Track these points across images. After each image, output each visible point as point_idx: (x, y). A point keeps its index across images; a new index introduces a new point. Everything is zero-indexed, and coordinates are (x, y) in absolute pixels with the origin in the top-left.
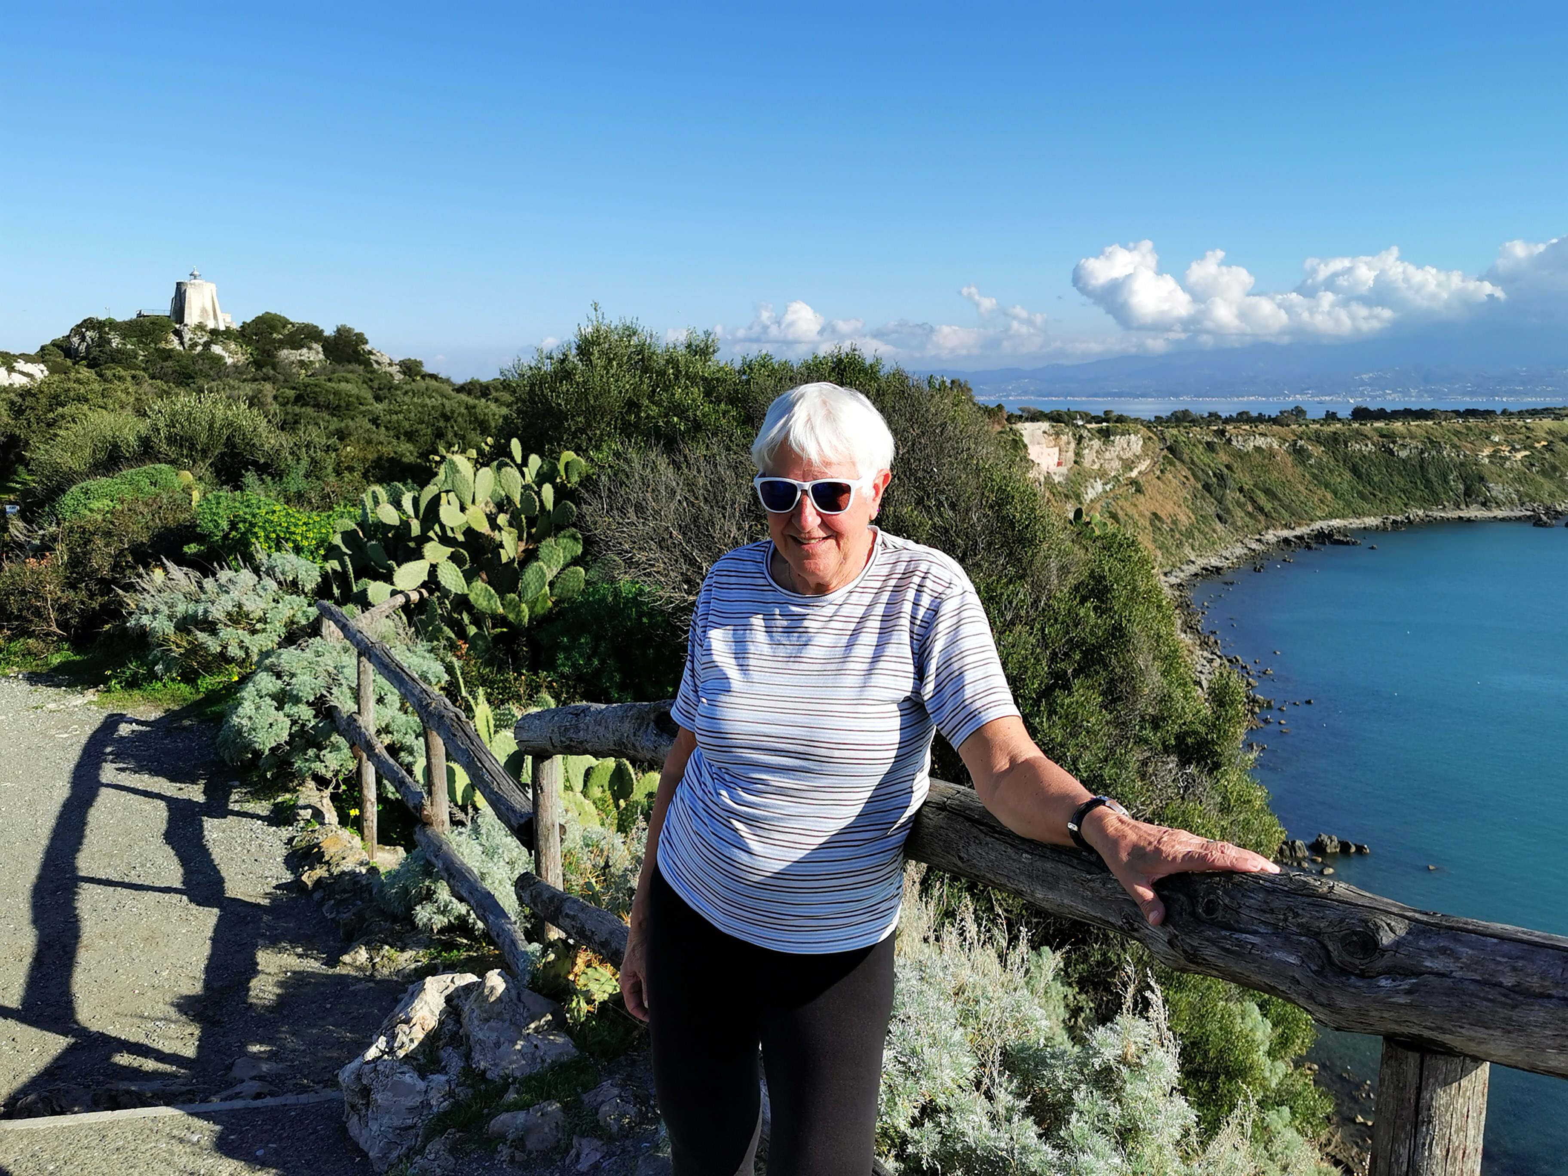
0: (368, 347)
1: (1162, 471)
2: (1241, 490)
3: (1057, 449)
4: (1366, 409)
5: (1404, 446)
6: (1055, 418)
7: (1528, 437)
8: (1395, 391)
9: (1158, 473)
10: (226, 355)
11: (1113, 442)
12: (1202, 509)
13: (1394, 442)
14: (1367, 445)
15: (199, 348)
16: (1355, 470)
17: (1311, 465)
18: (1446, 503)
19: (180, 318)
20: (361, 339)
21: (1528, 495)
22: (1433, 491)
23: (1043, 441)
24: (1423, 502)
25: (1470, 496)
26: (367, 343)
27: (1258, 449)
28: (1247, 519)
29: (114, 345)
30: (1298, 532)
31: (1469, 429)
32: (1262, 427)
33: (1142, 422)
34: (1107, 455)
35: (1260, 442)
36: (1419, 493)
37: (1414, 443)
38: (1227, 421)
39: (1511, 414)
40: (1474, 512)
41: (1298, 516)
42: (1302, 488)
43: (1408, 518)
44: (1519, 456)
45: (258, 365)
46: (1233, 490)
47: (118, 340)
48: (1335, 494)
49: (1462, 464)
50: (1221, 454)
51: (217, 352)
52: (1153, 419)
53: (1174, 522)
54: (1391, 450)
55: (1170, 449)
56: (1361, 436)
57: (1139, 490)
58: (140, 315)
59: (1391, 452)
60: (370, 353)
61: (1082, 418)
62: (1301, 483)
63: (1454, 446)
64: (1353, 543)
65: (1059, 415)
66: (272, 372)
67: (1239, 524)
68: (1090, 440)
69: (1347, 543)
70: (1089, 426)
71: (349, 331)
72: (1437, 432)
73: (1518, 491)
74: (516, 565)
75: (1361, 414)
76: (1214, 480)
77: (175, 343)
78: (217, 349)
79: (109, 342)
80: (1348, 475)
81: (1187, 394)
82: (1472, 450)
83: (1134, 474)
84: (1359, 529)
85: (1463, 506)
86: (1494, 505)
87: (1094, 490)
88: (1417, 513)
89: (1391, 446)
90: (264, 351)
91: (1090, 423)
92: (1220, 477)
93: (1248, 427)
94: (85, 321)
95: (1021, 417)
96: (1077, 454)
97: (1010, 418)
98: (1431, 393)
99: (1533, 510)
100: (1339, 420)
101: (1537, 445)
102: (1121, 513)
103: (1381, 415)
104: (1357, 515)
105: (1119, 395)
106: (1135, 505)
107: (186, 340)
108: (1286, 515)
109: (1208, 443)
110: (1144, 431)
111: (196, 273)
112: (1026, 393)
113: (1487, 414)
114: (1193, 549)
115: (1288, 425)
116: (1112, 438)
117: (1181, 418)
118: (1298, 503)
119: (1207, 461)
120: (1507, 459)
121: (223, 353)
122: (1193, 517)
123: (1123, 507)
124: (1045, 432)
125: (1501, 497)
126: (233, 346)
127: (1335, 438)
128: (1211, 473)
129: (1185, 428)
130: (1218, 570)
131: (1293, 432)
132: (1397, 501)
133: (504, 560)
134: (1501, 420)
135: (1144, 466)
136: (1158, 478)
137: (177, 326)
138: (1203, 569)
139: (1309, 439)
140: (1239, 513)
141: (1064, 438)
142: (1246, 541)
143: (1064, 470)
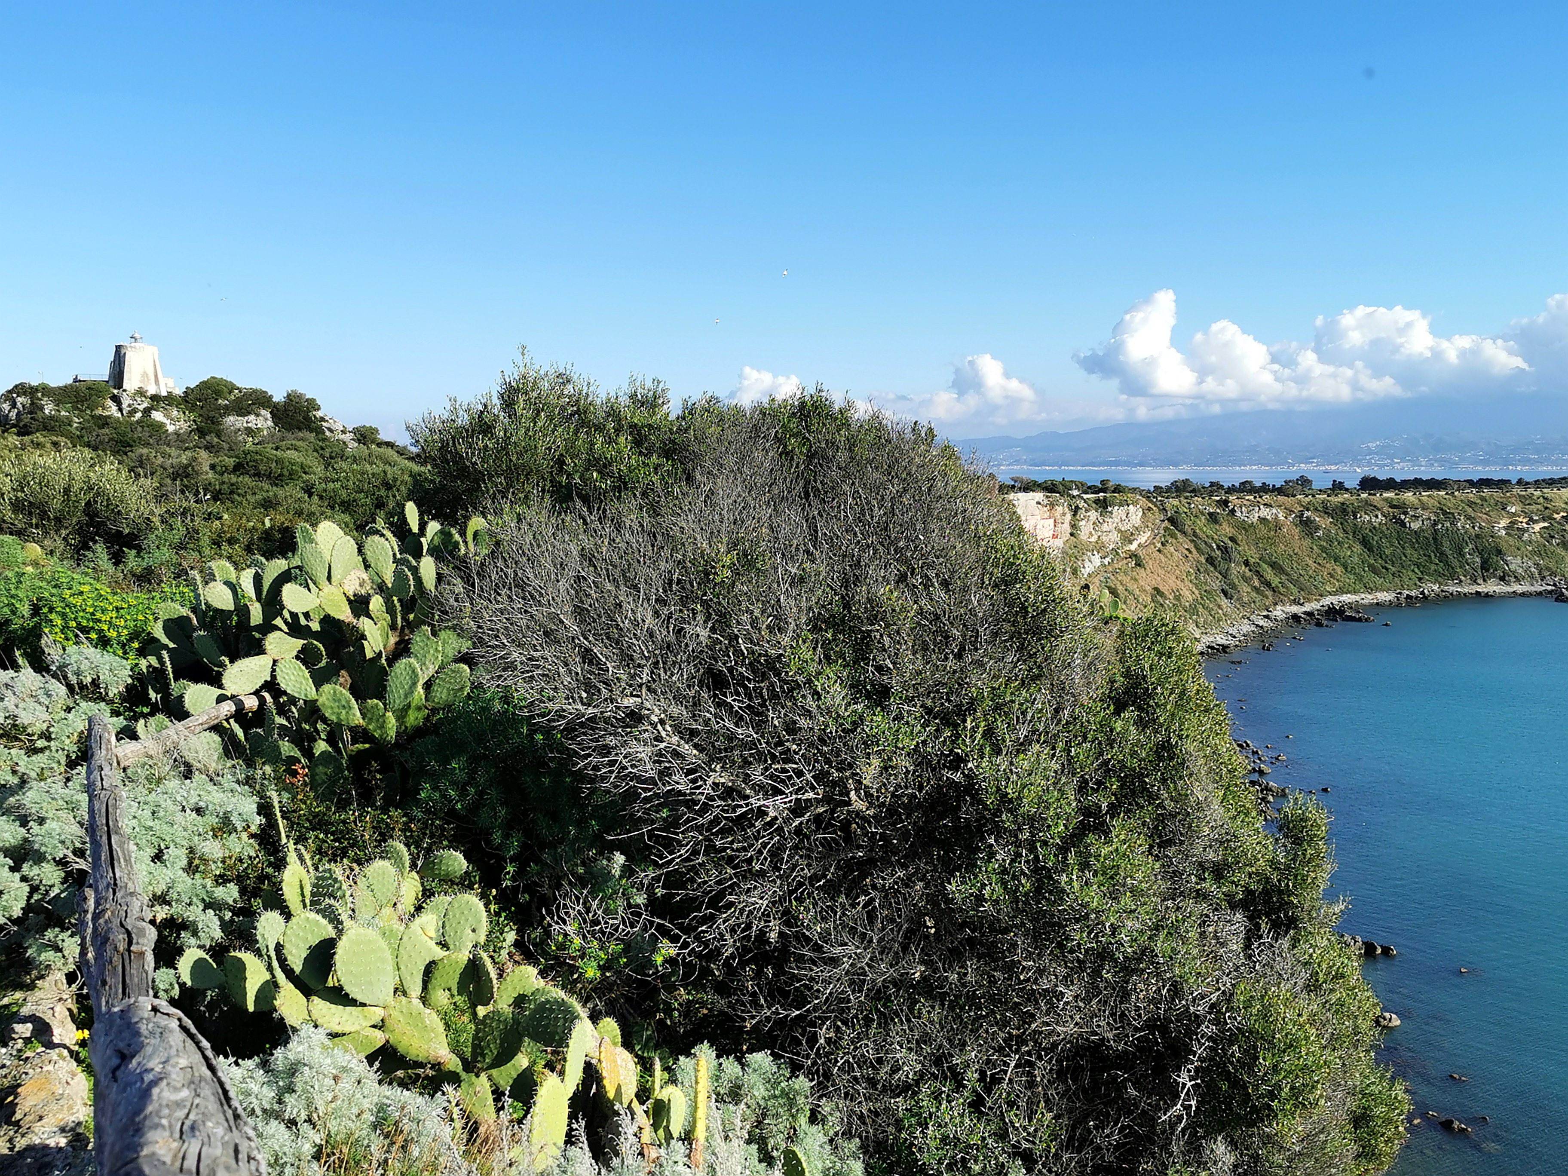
0: (319, 414)
1: (1163, 544)
2: (1246, 563)
3: (1052, 520)
4: (1374, 479)
5: (1417, 518)
6: (1050, 488)
7: (1546, 508)
8: (1403, 460)
9: (1159, 545)
10: (168, 422)
11: (1111, 513)
12: (1206, 583)
13: (1405, 513)
14: (1377, 516)
15: (139, 415)
16: (1365, 542)
17: (1319, 538)
18: (1463, 578)
19: (119, 384)
20: (313, 405)
21: (1548, 569)
22: (1447, 564)
23: (1037, 512)
24: (1438, 577)
25: (1487, 570)
26: (319, 409)
27: (1262, 520)
28: (1254, 594)
29: (47, 412)
30: (1308, 607)
31: (1483, 499)
32: (1266, 498)
33: (1141, 492)
34: (1105, 527)
35: (1265, 512)
36: (1433, 567)
37: (1426, 514)
38: (1231, 490)
39: (1527, 483)
40: (1492, 587)
41: (1308, 591)
42: (1310, 562)
43: (1422, 593)
44: (1537, 527)
45: (201, 432)
46: (1238, 564)
47: (51, 406)
48: (1346, 568)
49: (1477, 536)
50: (1225, 525)
51: (158, 419)
52: (1152, 489)
53: (1178, 598)
54: (1402, 521)
55: (1171, 520)
56: (1372, 508)
57: (1138, 565)
58: (76, 380)
59: (1403, 524)
60: (322, 419)
61: (1078, 488)
62: (1309, 556)
63: (1468, 517)
64: (1366, 620)
65: (1054, 485)
66: (216, 440)
67: (1245, 599)
68: (1087, 511)
69: (1360, 620)
70: (1085, 496)
71: (300, 396)
72: (1450, 503)
73: (1538, 564)
74: (383, 661)
75: (1369, 484)
76: (1218, 553)
77: (113, 410)
78: (157, 416)
79: (41, 408)
80: (1358, 548)
81: (1187, 464)
82: (1489, 522)
83: (1133, 547)
84: (1372, 604)
85: (1480, 581)
86: (1513, 580)
87: (1092, 564)
88: (1432, 587)
89: (1403, 517)
90: (208, 418)
91: (1087, 493)
92: (1225, 550)
93: (1251, 498)
94: (16, 386)
95: (1013, 487)
96: (1073, 526)
97: (1004, 489)
98: (1441, 462)
99: (1555, 585)
100: (1347, 490)
101: (1555, 516)
102: (1120, 589)
103: (1390, 484)
104: (1369, 590)
105: (1116, 463)
106: (1136, 580)
107: (124, 406)
108: (1295, 590)
109: (1210, 514)
110: (1143, 501)
111: (136, 335)
112: (1018, 462)
113: (1502, 484)
114: (1197, 626)
115: (1294, 496)
116: (1110, 509)
117: (1181, 488)
118: (1307, 577)
119: (1210, 532)
120: (1525, 530)
121: (164, 420)
122: (1197, 592)
123: (1123, 582)
124: (1038, 503)
125: (1520, 571)
126: (175, 413)
127: (1343, 509)
128: (1214, 545)
129: (1186, 498)
130: (1225, 648)
131: (1299, 502)
132: (1410, 575)
133: (369, 654)
134: (1517, 490)
135: (1143, 538)
136: (1159, 551)
137: (116, 392)
138: (1209, 647)
139: (1316, 509)
140: (1245, 588)
141: (1059, 509)
142: (1253, 617)
143: (1059, 543)
